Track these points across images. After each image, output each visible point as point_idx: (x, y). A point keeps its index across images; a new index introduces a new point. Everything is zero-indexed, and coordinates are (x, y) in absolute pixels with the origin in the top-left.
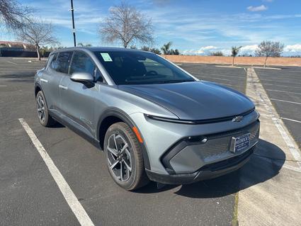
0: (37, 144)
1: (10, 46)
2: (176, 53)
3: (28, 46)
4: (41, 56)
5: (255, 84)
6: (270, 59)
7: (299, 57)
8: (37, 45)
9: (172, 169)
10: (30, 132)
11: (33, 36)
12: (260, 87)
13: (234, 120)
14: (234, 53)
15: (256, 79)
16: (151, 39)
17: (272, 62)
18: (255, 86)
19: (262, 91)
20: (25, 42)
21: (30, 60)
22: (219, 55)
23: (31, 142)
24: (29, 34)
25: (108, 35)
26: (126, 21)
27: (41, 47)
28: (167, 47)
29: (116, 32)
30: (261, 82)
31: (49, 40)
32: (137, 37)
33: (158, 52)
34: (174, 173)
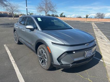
0: (12, 59)
1: (3, 13)
2: (64, 17)
3: (9, 13)
4: (14, 17)
5: (97, 29)
6: (100, 19)
7: (109, 18)
8: (13, 13)
9: (62, 63)
10: (8, 52)
11: (11, 10)
12: (99, 30)
13: (86, 45)
14: (87, 17)
15: (96, 27)
16: (56, 11)
17: (101, 20)
18: (97, 30)
19: (101, 32)
20: (8, 11)
21: (10, 18)
22: (80, 17)
23: (9, 58)
24: (10, 9)
25: (40, 9)
26: (46, 4)
27: (14, 13)
28: (62, 14)
29: (42, 8)
30: (99, 28)
31: (17, 11)
32: (51, 10)
33: (57, 16)
34: (62, 65)
